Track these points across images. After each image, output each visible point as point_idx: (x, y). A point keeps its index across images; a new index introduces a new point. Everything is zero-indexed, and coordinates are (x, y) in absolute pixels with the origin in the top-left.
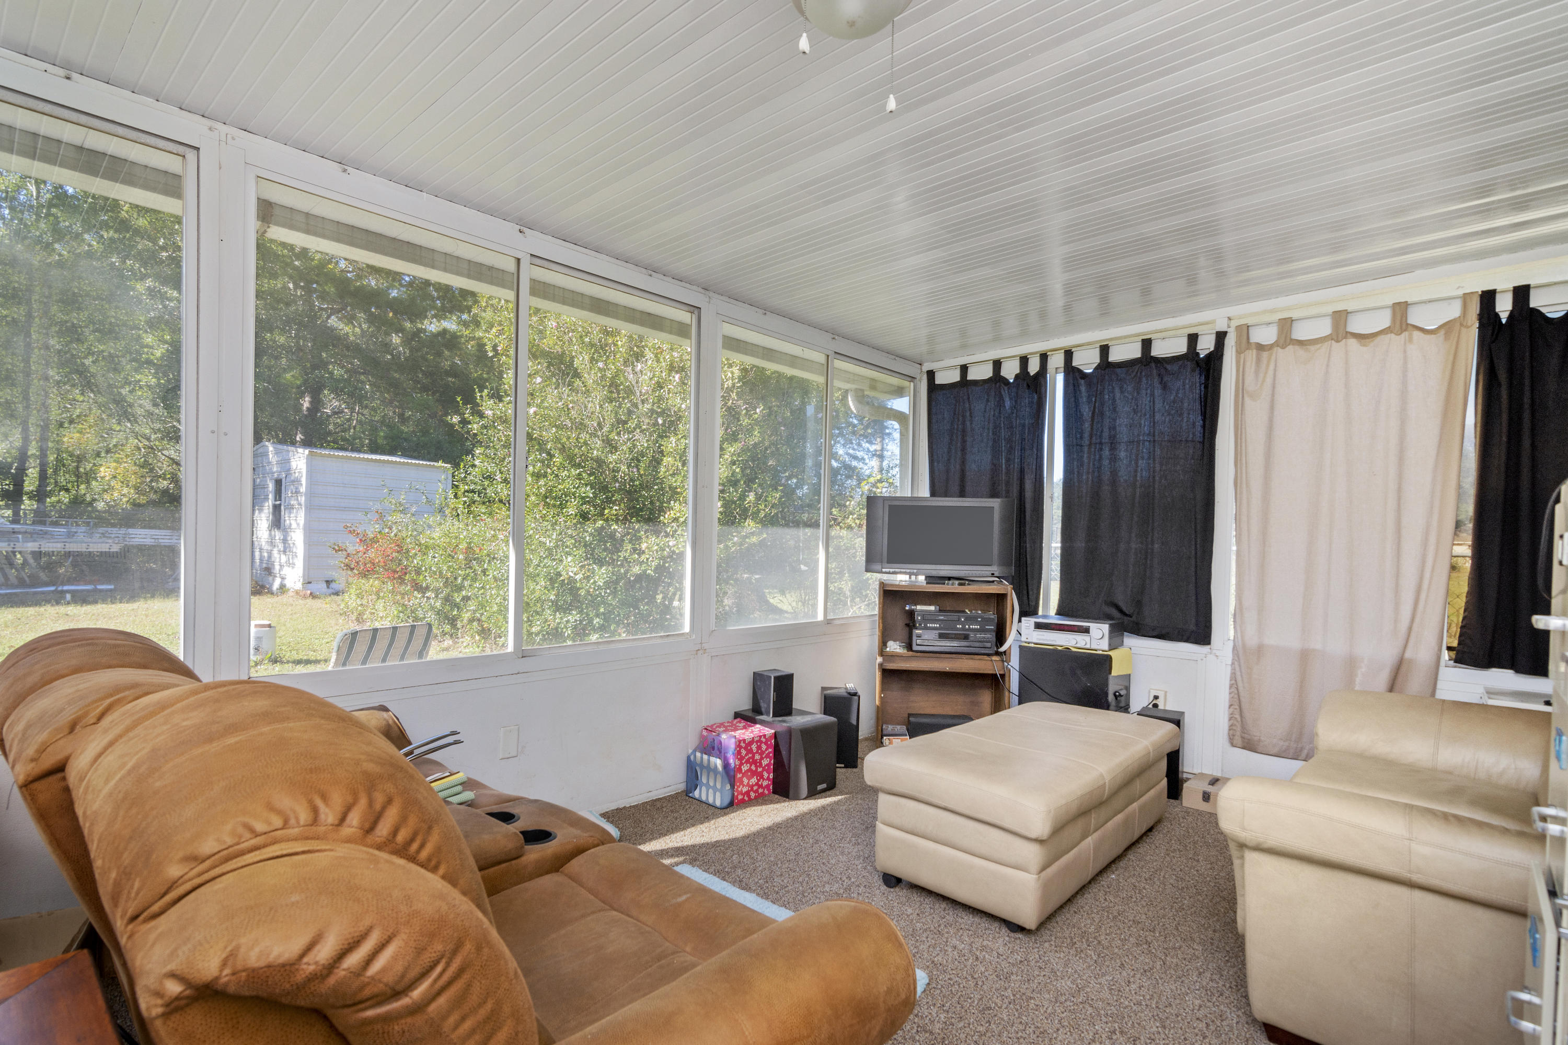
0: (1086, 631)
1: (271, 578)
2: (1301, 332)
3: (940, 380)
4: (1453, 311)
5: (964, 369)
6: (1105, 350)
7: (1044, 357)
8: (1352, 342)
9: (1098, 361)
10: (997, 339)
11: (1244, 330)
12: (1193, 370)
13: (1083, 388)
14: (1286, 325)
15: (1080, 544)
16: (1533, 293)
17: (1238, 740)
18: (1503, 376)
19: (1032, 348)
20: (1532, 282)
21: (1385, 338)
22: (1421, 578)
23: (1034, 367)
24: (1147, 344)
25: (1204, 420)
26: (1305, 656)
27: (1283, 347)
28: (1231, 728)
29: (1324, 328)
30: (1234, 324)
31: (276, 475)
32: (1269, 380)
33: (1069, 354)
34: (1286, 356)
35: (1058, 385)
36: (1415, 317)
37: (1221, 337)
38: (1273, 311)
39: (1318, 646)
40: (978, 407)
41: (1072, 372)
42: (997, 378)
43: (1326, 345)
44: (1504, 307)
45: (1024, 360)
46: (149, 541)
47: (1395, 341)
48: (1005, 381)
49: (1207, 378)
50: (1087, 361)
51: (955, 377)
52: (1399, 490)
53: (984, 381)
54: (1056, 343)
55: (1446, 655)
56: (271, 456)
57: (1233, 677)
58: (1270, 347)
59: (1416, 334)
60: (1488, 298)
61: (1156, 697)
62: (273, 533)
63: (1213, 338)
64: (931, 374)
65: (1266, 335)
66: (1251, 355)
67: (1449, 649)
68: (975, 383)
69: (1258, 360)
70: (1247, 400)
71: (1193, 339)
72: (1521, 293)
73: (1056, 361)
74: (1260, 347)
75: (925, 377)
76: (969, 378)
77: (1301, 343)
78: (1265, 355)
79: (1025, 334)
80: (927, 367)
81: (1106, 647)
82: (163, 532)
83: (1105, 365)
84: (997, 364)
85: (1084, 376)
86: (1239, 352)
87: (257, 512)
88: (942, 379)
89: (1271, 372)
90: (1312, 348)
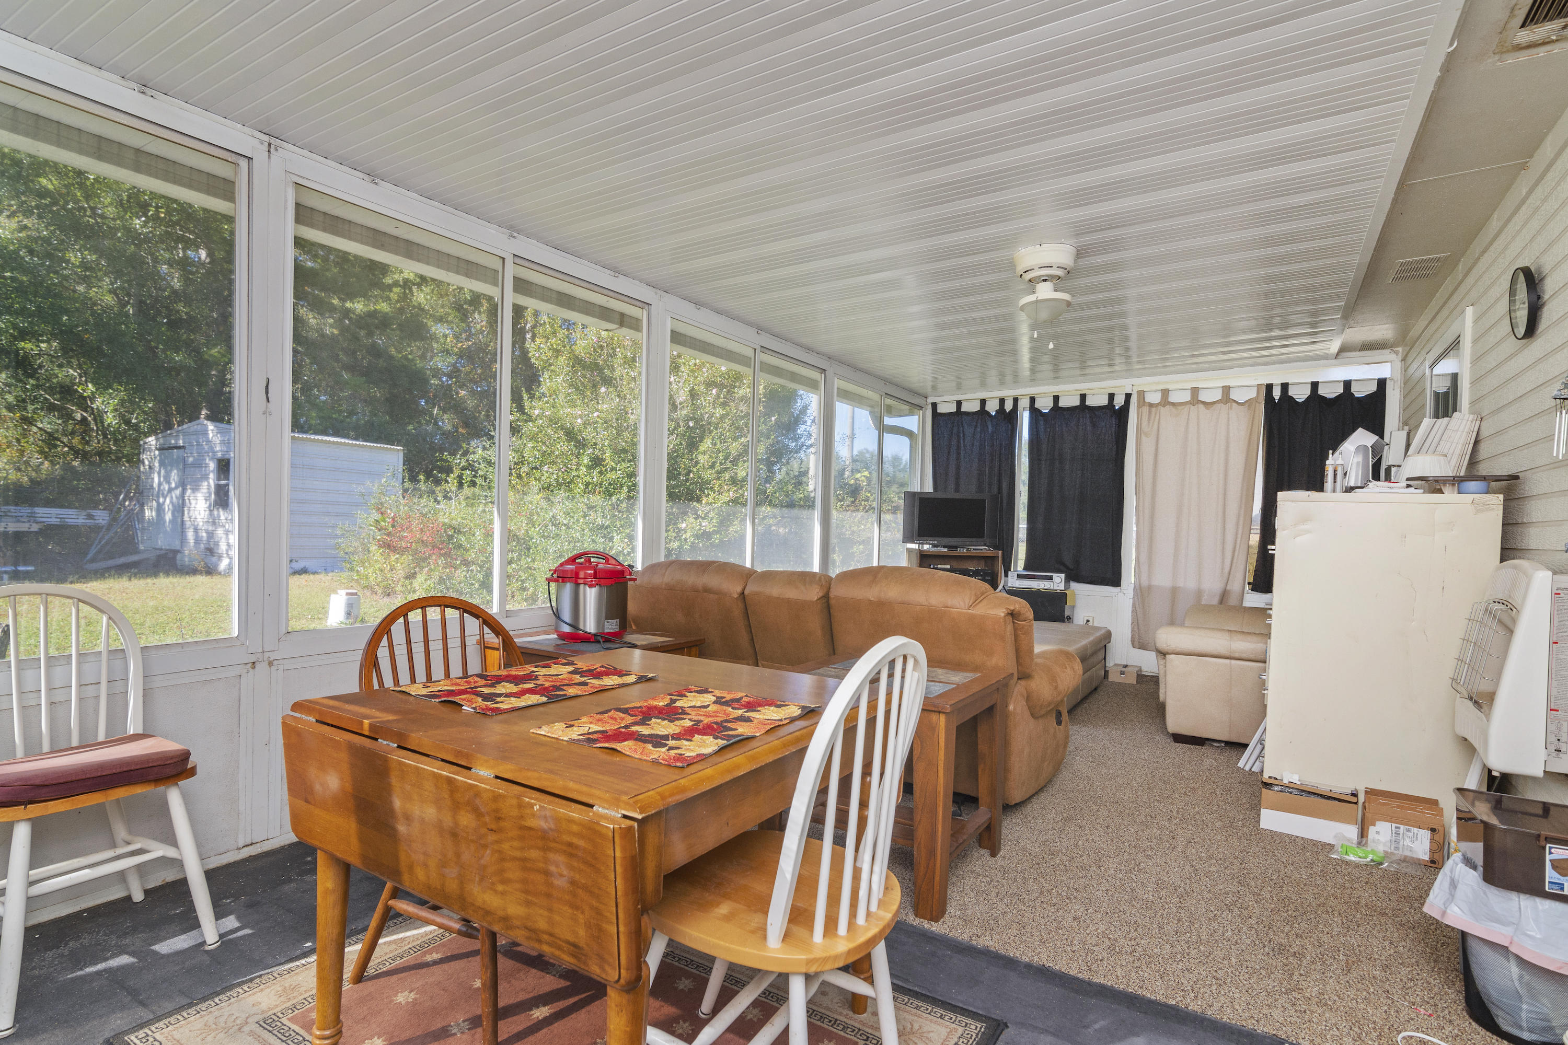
0: (1051, 578)
1: (214, 559)
2: (1173, 398)
3: (941, 410)
4: (1252, 394)
5: (959, 403)
6: (1056, 398)
7: (1016, 400)
8: (1201, 406)
9: (1052, 405)
10: (983, 385)
11: (1141, 394)
12: (1111, 416)
13: (1042, 423)
14: (1165, 392)
15: (1040, 525)
16: (1290, 387)
17: (1136, 644)
18: (1275, 432)
19: (1008, 393)
20: (1290, 382)
21: (1219, 405)
22: (1235, 543)
23: (1009, 406)
24: (1083, 397)
25: (1117, 447)
26: (1174, 591)
27: (1164, 406)
28: (1133, 637)
29: (1186, 397)
30: (1136, 389)
31: (219, 455)
32: (1156, 426)
33: (1033, 400)
34: (1165, 411)
35: (1025, 419)
36: (1234, 395)
37: (1128, 396)
38: (1159, 383)
39: (1181, 585)
40: (969, 431)
41: (1034, 411)
42: (983, 412)
43: (1188, 406)
44: (1277, 394)
45: (1002, 401)
46: (54, 521)
47: (1224, 408)
48: (988, 413)
49: (1120, 421)
50: (1045, 405)
51: (953, 408)
52: (1225, 494)
53: (974, 413)
54: (1024, 392)
55: (1247, 587)
56: (211, 435)
57: (1134, 606)
58: (1157, 405)
59: (1234, 405)
60: (1269, 387)
61: (1088, 621)
62: (216, 513)
63: (1123, 397)
64: (934, 406)
65: (1154, 398)
66: (1145, 410)
67: (1249, 583)
68: (967, 413)
69: (1150, 413)
70: (1143, 438)
71: (1111, 396)
72: (1285, 387)
73: (1024, 403)
74: (1151, 405)
75: (930, 406)
76: (963, 410)
77: (1173, 404)
78: (1154, 409)
79: (1002, 382)
80: (931, 400)
81: (1063, 588)
82: (70, 512)
83: (1056, 408)
84: (983, 402)
85: (1043, 415)
86: (1139, 407)
87: (189, 492)
88: (942, 409)
89: (1156, 423)
90: (1180, 408)
